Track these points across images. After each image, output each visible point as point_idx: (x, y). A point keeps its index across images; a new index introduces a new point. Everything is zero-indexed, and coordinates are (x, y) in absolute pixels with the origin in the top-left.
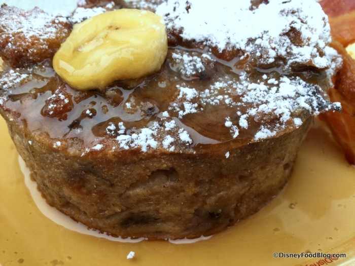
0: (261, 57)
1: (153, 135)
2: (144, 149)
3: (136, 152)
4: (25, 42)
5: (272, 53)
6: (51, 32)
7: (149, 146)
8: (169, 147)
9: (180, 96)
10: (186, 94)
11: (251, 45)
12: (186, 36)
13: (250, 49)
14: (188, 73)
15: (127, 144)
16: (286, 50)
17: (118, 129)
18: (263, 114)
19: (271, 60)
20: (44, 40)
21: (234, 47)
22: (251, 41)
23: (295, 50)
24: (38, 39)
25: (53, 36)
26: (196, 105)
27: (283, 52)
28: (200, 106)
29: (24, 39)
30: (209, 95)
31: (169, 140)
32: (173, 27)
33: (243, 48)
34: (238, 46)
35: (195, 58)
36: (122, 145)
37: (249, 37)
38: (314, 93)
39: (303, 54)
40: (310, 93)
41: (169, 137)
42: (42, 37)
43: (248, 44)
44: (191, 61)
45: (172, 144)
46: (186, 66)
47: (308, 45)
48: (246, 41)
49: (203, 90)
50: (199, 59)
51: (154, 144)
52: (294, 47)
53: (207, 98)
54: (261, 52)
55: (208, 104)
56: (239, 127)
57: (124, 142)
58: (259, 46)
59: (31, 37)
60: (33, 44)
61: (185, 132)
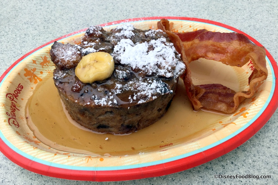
0: (147, 72)
1: (106, 100)
2: (102, 105)
3: (100, 106)
4: (65, 62)
5: (151, 72)
6: (74, 58)
7: (104, 104)
8: (110, 105)
9: (116, 87)
10: (118, 87)
11: (144, 68)
12: (122, 62)
13: (143, 69)
14: (120, 78)
15: (97, 103)
16: (156, 70)
17: (95, 97)
18: (142, 95)
19: (150, 74)
20: (72, 61)
21: (138, 68)
22: (144, 66)
23: (159, 70)
24: (70, 61)
25: (75, 60)
26: (121, 90)
27: (155, 71)
28: (122, 91)
29: (65, 61)
30: (126, 86)
31: (110, 102)
32: (118, 59)
33: (141, 69)
34: (139, 68)
35: (124, 72)
36: (96, 103)
37: (143, 65)
38: (164, 87)
39: (162, 72)
40: (163, 87)
41: (110, 101)
42: (71, 60)
43: (143, 67)
44: (122, 73)
45: (111, 104)
46: (120, 75)
47: (164, 69)
48: (142, 66)
49: (125, 84)
50: (125, 72)
51: (105, 103)
52: (159, 69)
53: (126, 87)
54: (147, 70)
55: (125, 90)
56: (133, 99)
57: (96, 102)
58: (147, 68)
59: (67, 61)
60: (68, 63)
61: (116, 100)
